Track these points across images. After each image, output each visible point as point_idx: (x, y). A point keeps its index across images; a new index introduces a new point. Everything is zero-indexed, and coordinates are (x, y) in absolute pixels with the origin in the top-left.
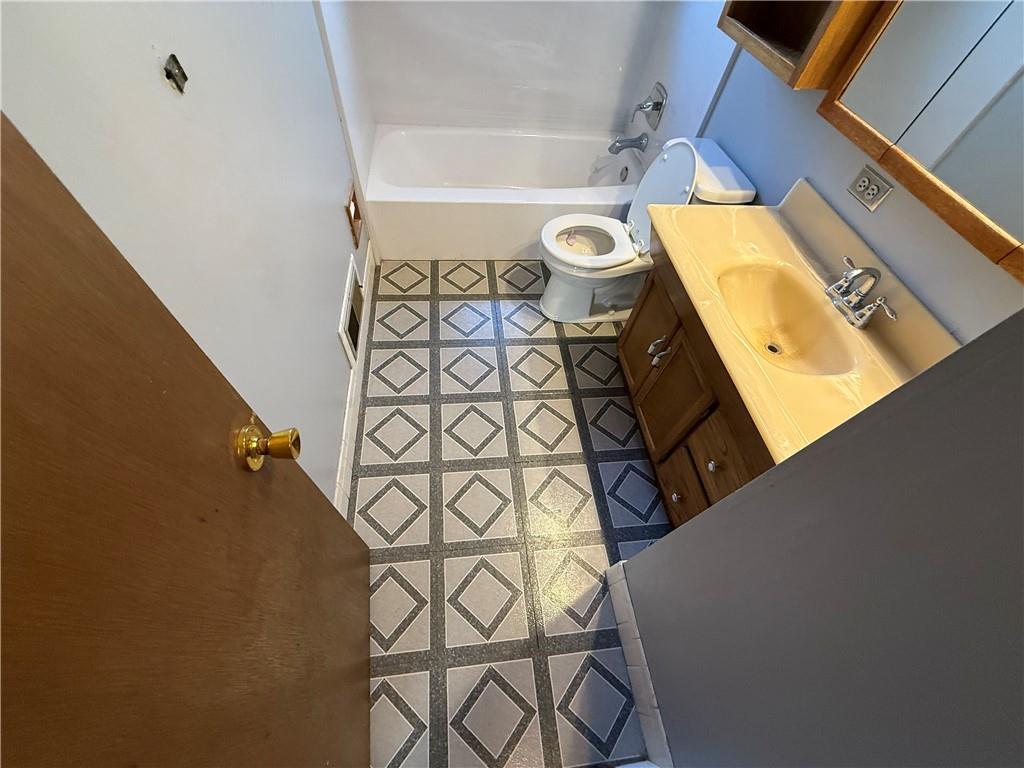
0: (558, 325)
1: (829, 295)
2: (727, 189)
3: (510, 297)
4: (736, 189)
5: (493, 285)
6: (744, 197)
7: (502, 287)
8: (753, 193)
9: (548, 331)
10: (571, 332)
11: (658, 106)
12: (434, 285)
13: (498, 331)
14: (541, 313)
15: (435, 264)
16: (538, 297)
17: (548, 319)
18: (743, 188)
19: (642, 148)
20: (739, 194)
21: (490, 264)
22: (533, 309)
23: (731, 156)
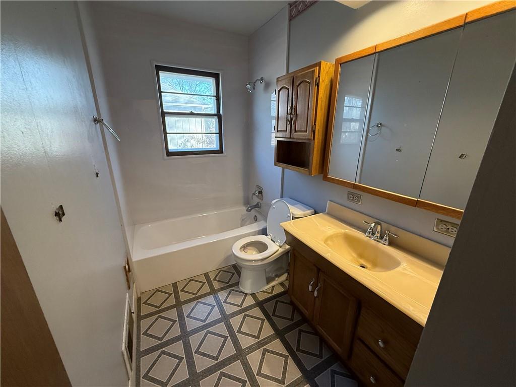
0: (253, 295)
1: (367, 236)
2: (304, 211)
3: (222, 289)
4: (306, 211)
5: (211, 286)
6: (311, 213)
7: (216, 285)
8: (313, 210)
9: (250, 301)
10: (261, 297)
11: (260, 192)
12: (177, 297)
13: (222, 311)
14: (242, 292)
15: (175, 285)
16: (237, 284)
17: (246, 294)
18: (309, 210)
19: (259, 207)
20: (309, 212)
21: (206, 275)
22: (237, 291)
23: (297, 200)
